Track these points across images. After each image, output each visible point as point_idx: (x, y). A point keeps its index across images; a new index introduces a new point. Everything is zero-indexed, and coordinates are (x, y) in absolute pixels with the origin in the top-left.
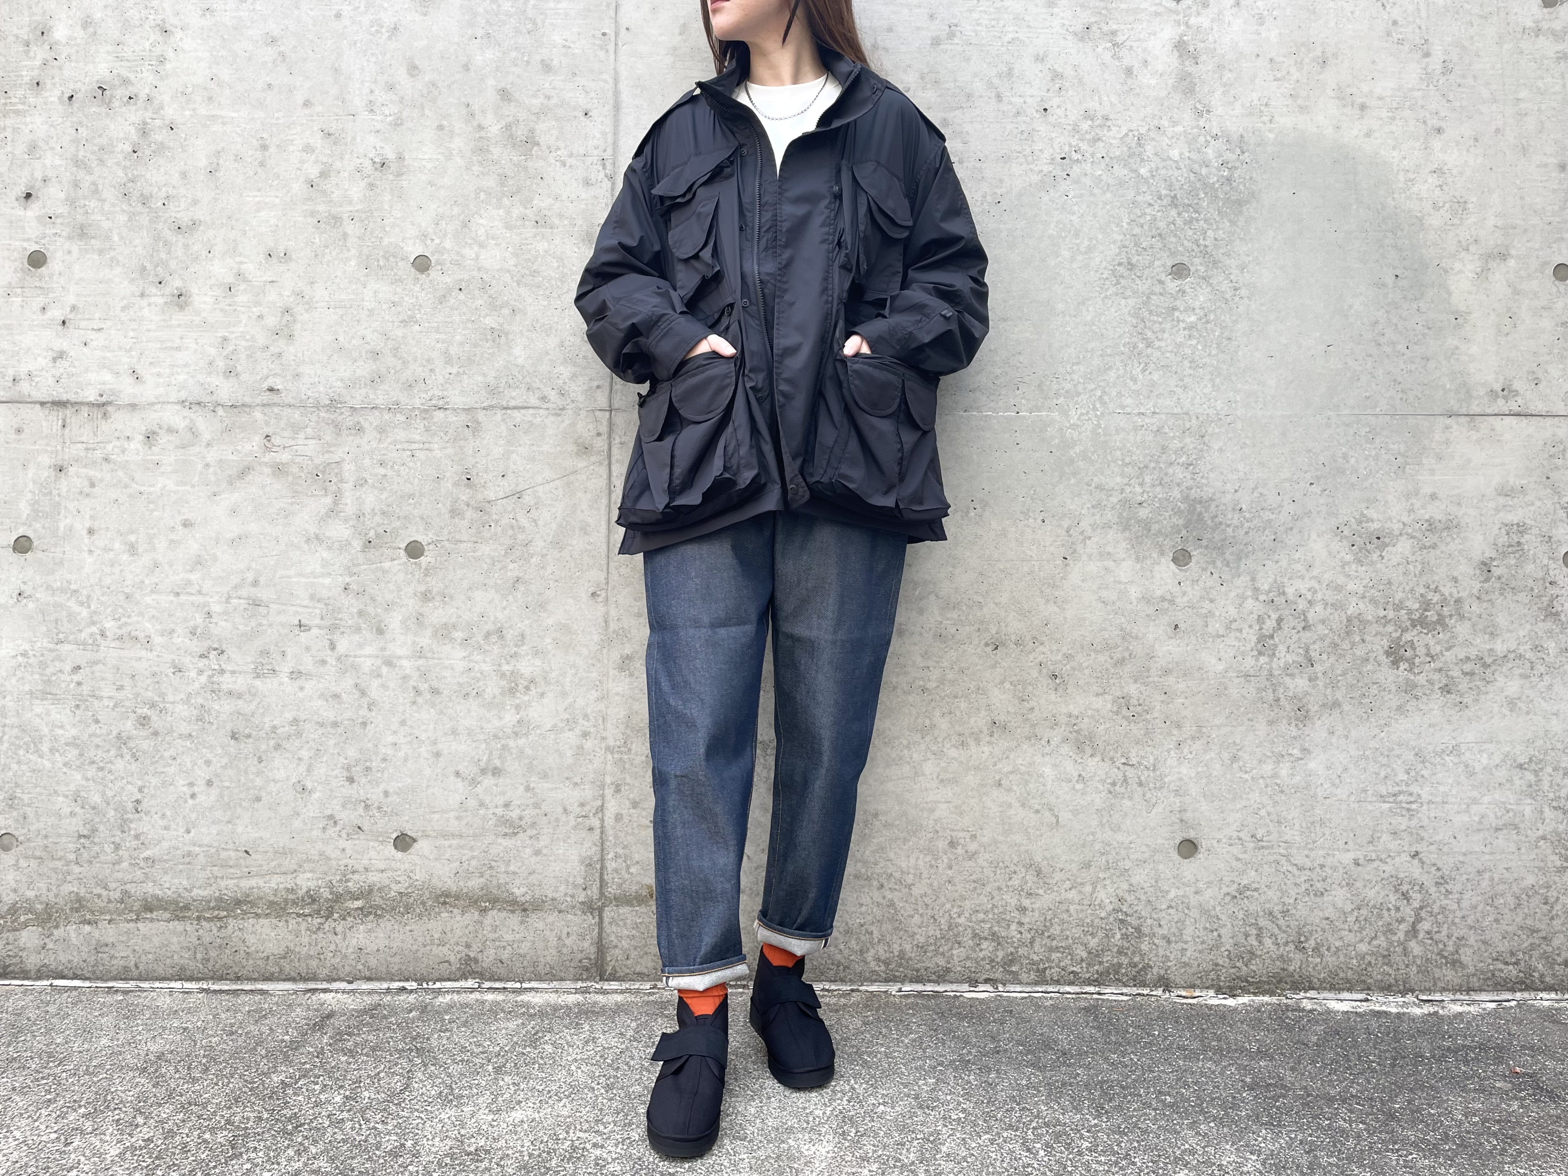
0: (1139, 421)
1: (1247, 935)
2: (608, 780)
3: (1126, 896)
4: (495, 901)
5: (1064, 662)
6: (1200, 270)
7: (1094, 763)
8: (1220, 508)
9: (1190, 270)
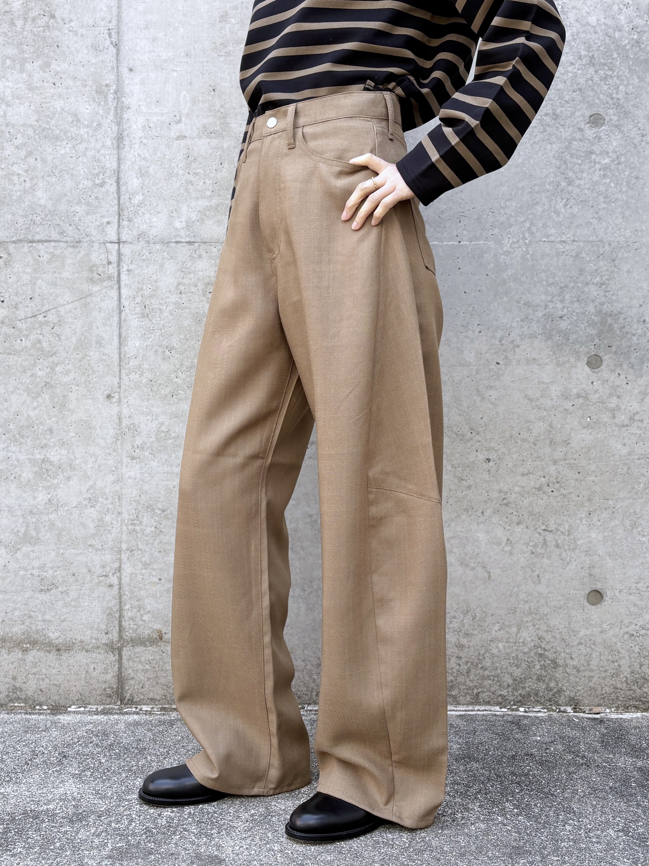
0: (561, 247)
1: (641, 665)
2: (124, 546)
3: (545, 635)
4: (34, 643)
5: (496, 449)
6: (613, 119)
7: (520, 530)
8: (627, 320)
9: (605, 120)
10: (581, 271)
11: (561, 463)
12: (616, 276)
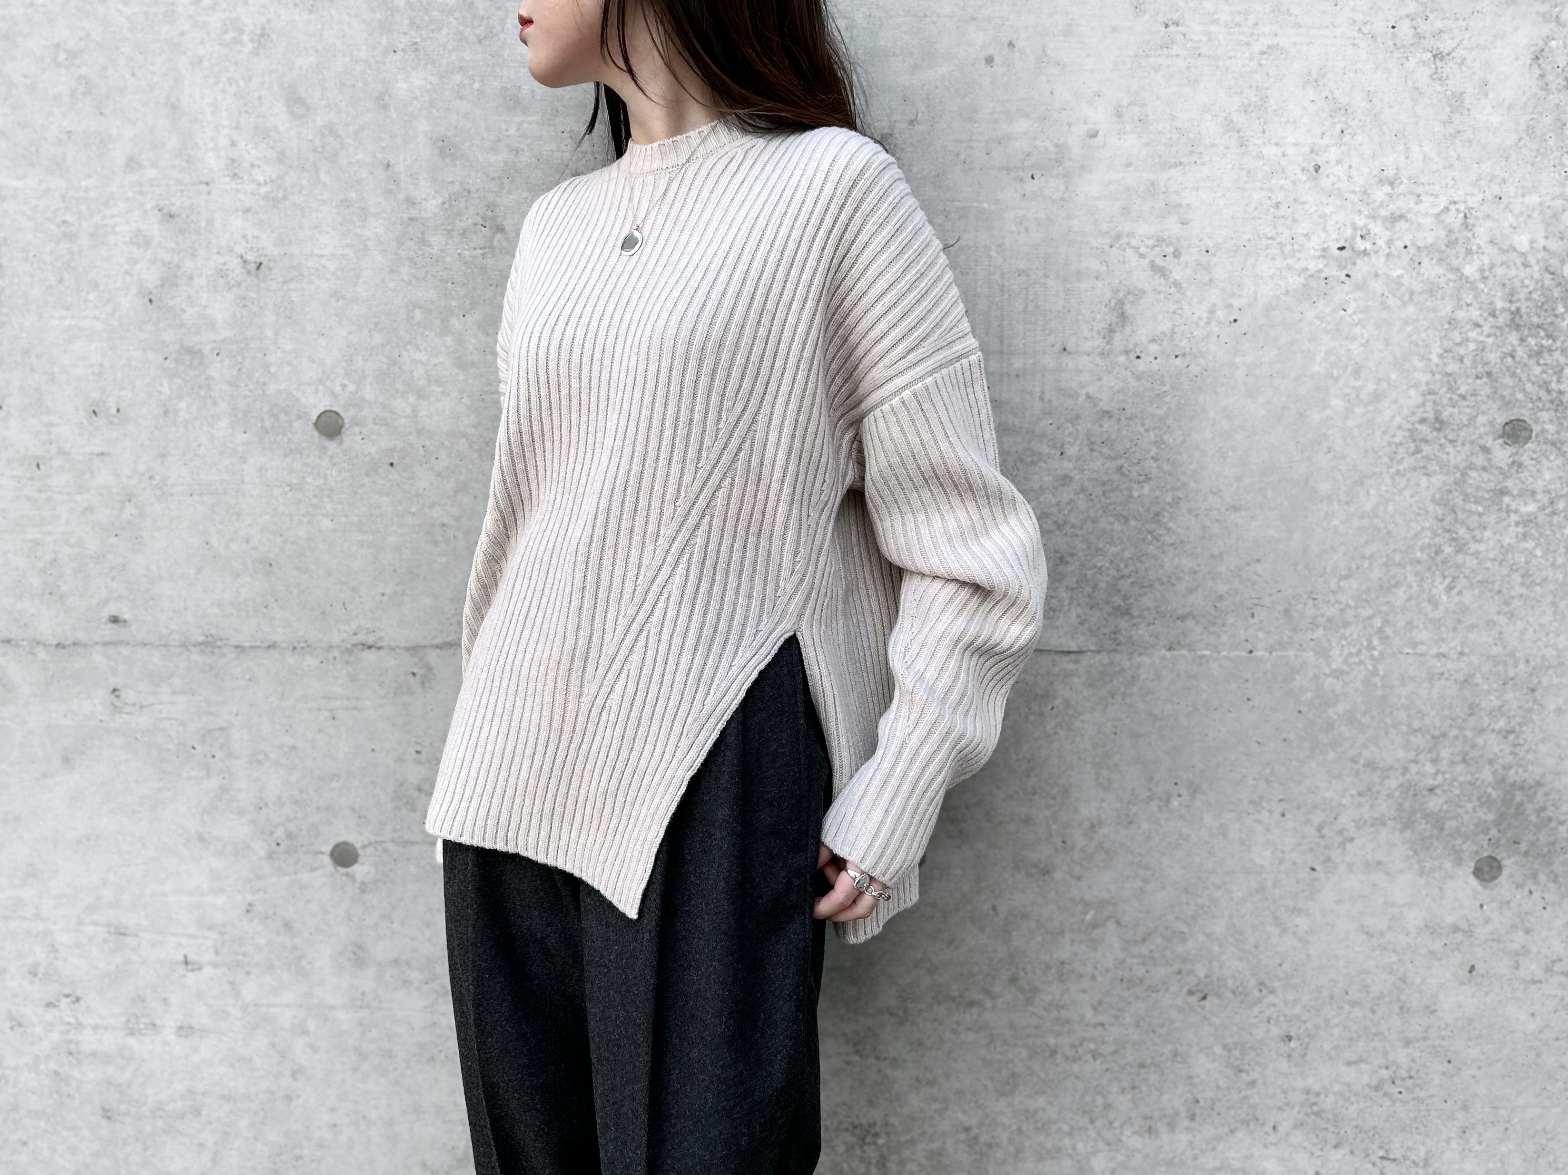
0: (1437, 664)
5: (1304, 1018)
6: (1547, 431)
7: (1339, 1157)
8: (1551, 797)
9: (1531, 431)
10: (1473, 709)
11: (1417, 1045)
12: (1535, 717)
